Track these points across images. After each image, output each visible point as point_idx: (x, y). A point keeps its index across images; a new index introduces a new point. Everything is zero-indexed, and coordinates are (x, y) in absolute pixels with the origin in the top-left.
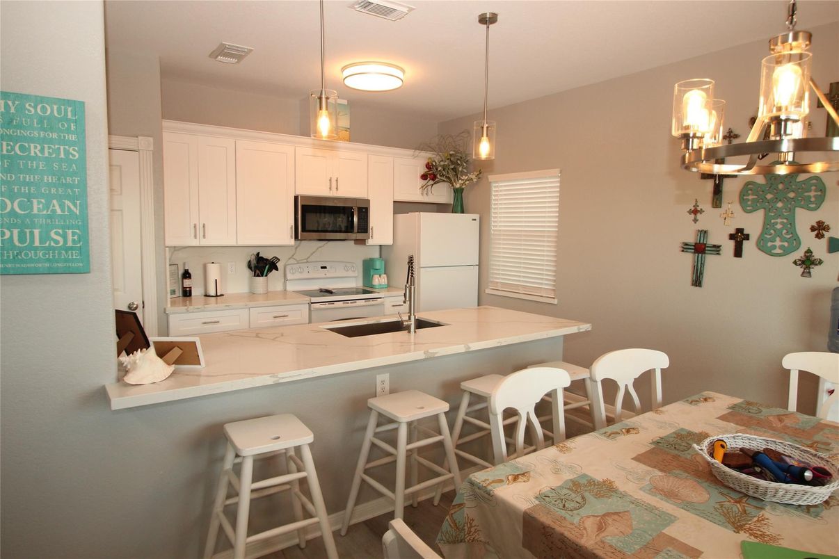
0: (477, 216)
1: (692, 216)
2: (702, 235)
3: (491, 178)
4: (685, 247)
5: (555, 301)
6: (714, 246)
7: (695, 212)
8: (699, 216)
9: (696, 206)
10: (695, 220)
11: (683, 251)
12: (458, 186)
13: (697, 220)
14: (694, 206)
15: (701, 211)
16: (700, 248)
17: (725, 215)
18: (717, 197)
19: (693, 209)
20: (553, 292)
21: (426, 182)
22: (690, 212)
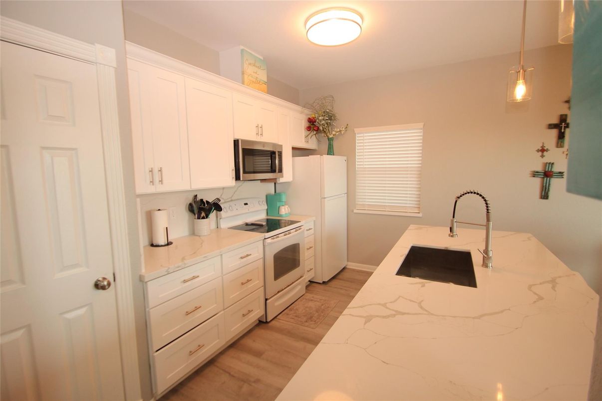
0: (345, 158)
1: (540, 153)
2: (550, 166)
3: (356, 130)
4: (535, 174)
5: (420, 215)
6: (560, 173)
7: (543, 150)
8: (545, 153)
9: (543, 147)
10: (542, 156)
11: (534, 177)
12: (331, 136)
13: (544, 156)
14: (541, 147)
15: (547, 150)
16: (547, 174)
17: (567, 153)
18: (560, 140)
19: (541, 148)
20: (416, 209)
21: (309, 132)
22: (538, 151)
